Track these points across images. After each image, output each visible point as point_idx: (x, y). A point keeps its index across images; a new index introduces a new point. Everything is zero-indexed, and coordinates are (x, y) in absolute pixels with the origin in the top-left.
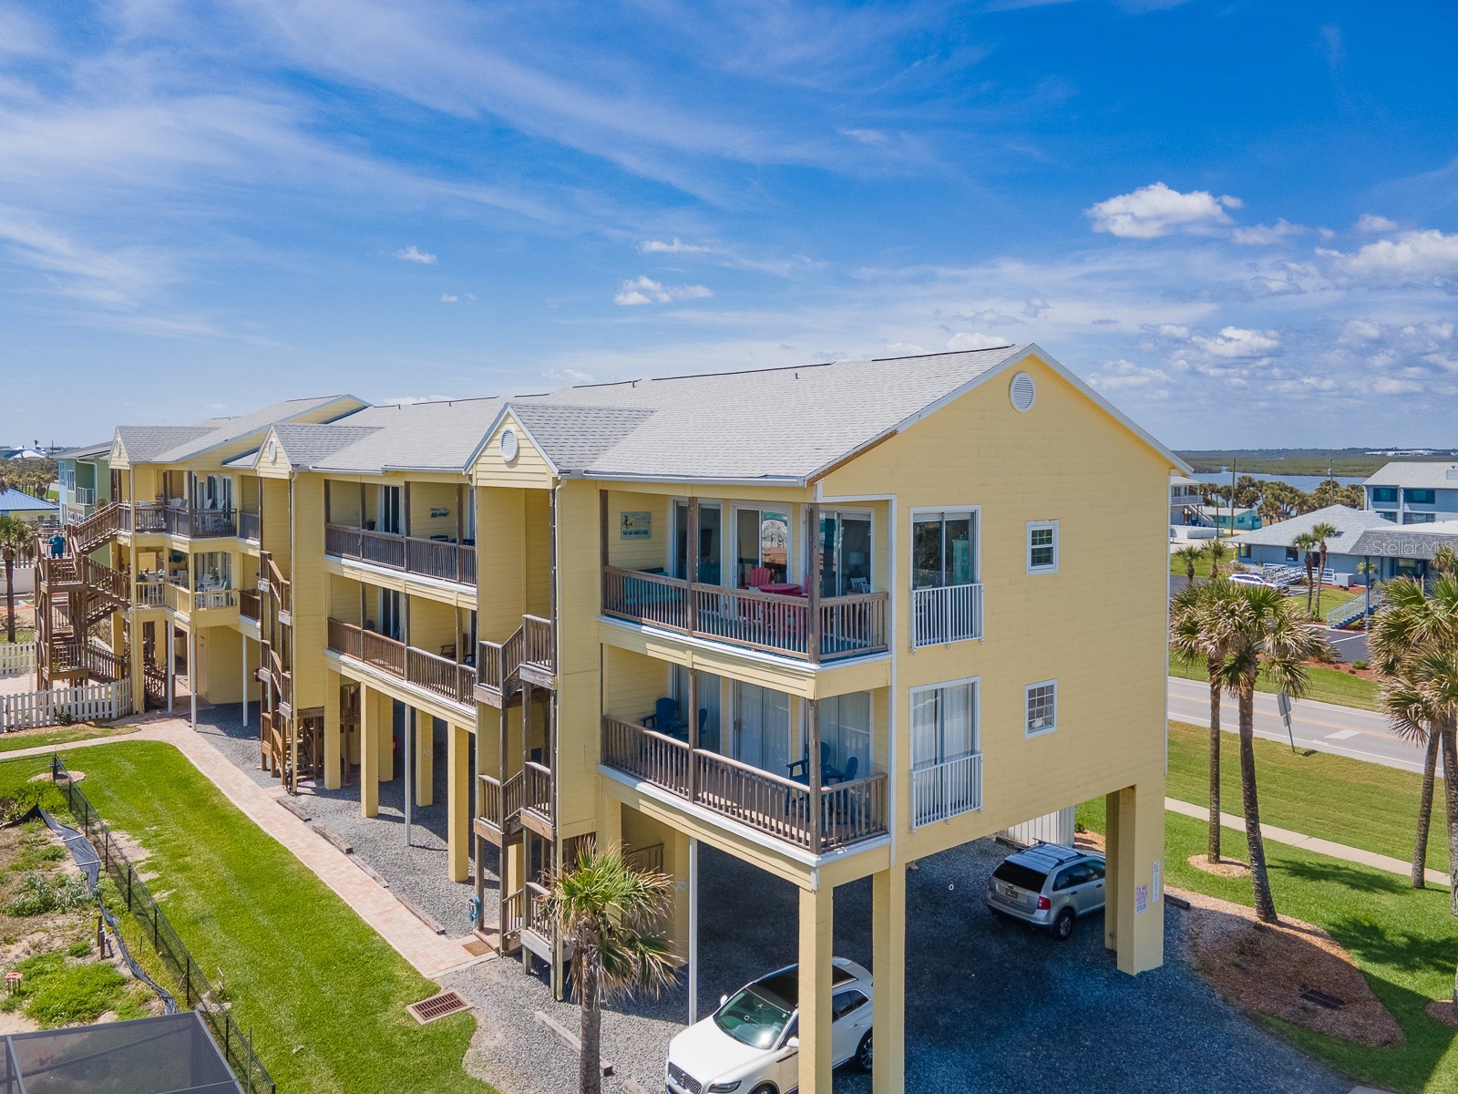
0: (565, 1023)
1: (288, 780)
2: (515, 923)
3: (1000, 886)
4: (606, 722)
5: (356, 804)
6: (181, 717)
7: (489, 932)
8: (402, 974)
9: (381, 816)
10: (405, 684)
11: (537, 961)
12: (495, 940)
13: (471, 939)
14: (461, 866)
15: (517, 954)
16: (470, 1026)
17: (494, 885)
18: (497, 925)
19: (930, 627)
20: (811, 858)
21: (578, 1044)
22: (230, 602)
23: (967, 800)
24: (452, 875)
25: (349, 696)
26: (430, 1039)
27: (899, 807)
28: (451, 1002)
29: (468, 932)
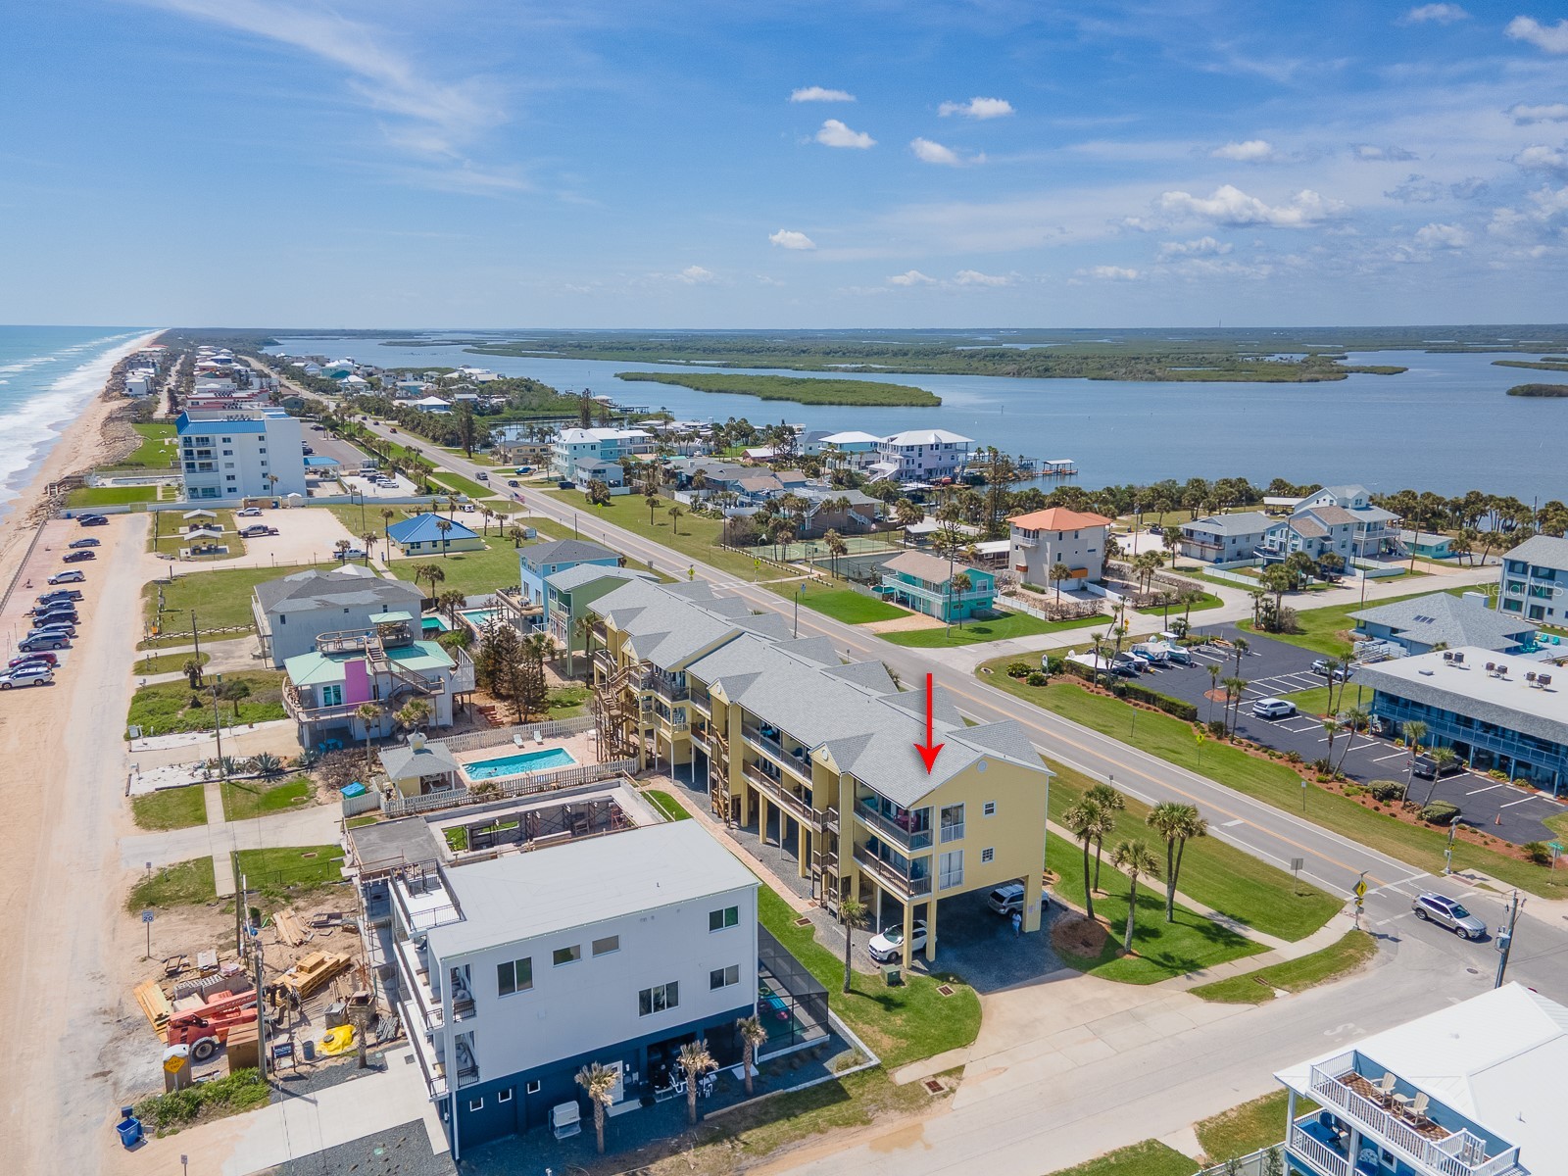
0: (842, 931)
1: (726, 821)
2: (826, 897)
3: (991, 899)
4: (854, 844)
5: (756, 835)
6: (663, 774)
7: (816, 899)
8: (791, 911)
9: (768, 843)
10: (780, 801)
11: (831, 911)
12: (818, 902)
13: (810, 901)
14: (803, 871)
15: (826, 908)
16: (814, 929)
17: (818, 880)
18: (819, 897)
19: (946, 837)
20: (907, 899)
21: (846, 938)
22: (686, 728)
23: (959, 882)
24: (800, 875)
25: (753, 794)
26: (803, 931)
27: (934, 885)
28: (807, 921)
29: (809, 898)
